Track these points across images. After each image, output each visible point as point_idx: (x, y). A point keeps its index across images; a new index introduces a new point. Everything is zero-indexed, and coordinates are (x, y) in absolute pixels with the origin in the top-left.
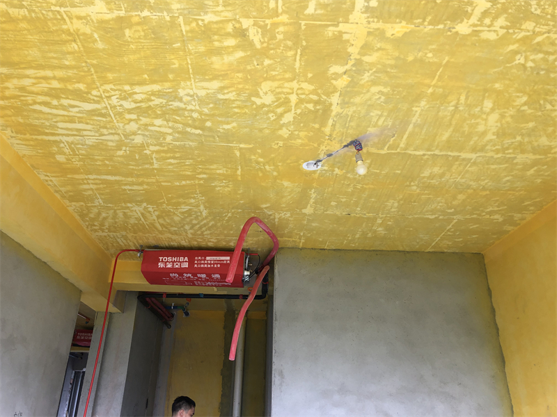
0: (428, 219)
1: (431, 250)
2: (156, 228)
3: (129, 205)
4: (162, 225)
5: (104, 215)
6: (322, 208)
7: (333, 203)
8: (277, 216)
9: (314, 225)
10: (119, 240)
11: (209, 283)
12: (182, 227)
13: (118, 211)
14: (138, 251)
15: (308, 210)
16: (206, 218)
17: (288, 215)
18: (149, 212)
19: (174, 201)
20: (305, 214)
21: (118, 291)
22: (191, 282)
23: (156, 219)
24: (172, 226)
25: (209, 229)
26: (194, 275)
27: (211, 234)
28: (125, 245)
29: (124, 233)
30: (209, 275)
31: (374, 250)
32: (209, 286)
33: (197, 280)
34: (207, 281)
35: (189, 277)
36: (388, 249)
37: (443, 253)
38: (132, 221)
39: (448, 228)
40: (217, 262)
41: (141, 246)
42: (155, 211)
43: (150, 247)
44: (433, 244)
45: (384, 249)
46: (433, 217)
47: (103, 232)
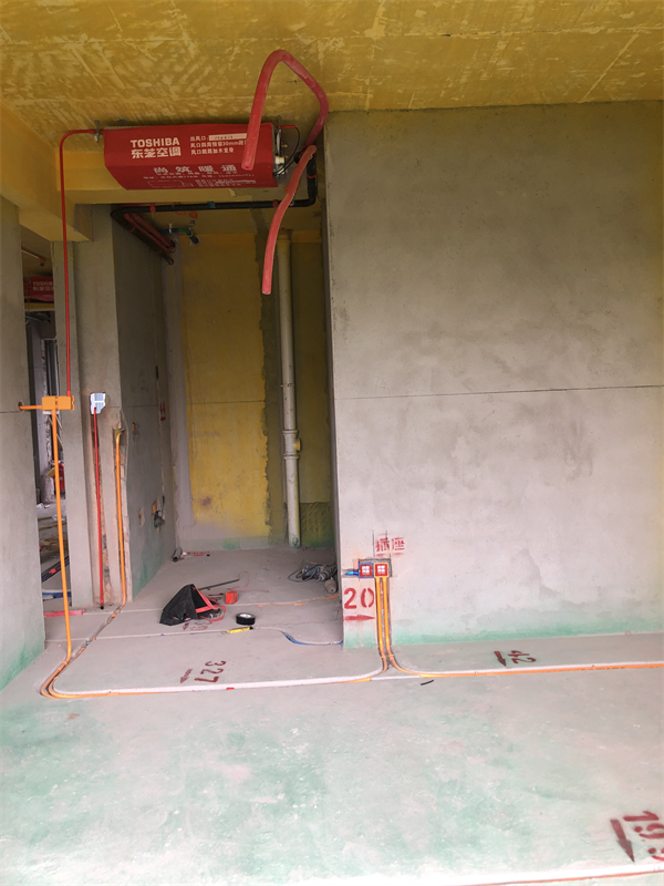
0: (587, 35)
1: (589, 100)
2: (114, 85)
3: (58, 40)
4: (123, 78)
5: (18, 63)
6: (401, 24)
7: (420, 13)
8: (321, 48)
9: (387, 61)
10: (56, 112)
11: (220, 182)
12: (159, 79)
13: (41, 55)
14: (93, 131)
15: (376, 32)
16: (197, 59)
17: (341, 44)
18: (96, 52)
19: (134, 26)
20: (370, 40)
21: (77, 205)
22: (189, 183)
23: (109, 65)
24: (141, 80)
25: (206, 81)
26: (194, 168)
27: (210, 91)
28: (69, 122)
29: (62, 98)
30: (217, 167)
31: (491, 107)
32: (220, 187)
33: (200, 178)
34: (217, 177)
35: (186, 172)
36: (516, 103)
37: (608, 103)
38: (71, 73)
39: (621, 52)
40: (227, 144)
41: (97, 122)
42: (104, 49)
43: (111, 123)
44: (593, 87)
45: (509, 102)
46: (597, 30)
47: (26, 98)
